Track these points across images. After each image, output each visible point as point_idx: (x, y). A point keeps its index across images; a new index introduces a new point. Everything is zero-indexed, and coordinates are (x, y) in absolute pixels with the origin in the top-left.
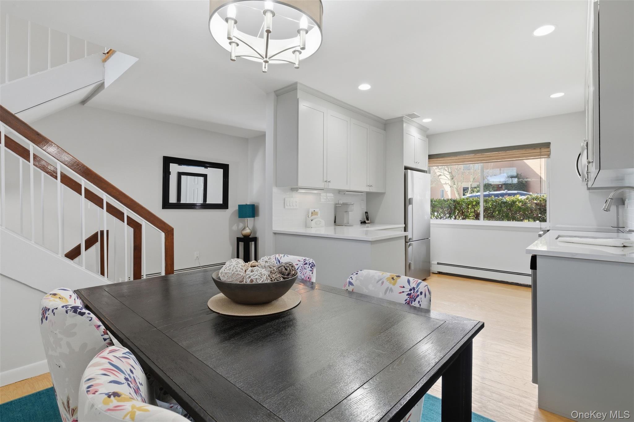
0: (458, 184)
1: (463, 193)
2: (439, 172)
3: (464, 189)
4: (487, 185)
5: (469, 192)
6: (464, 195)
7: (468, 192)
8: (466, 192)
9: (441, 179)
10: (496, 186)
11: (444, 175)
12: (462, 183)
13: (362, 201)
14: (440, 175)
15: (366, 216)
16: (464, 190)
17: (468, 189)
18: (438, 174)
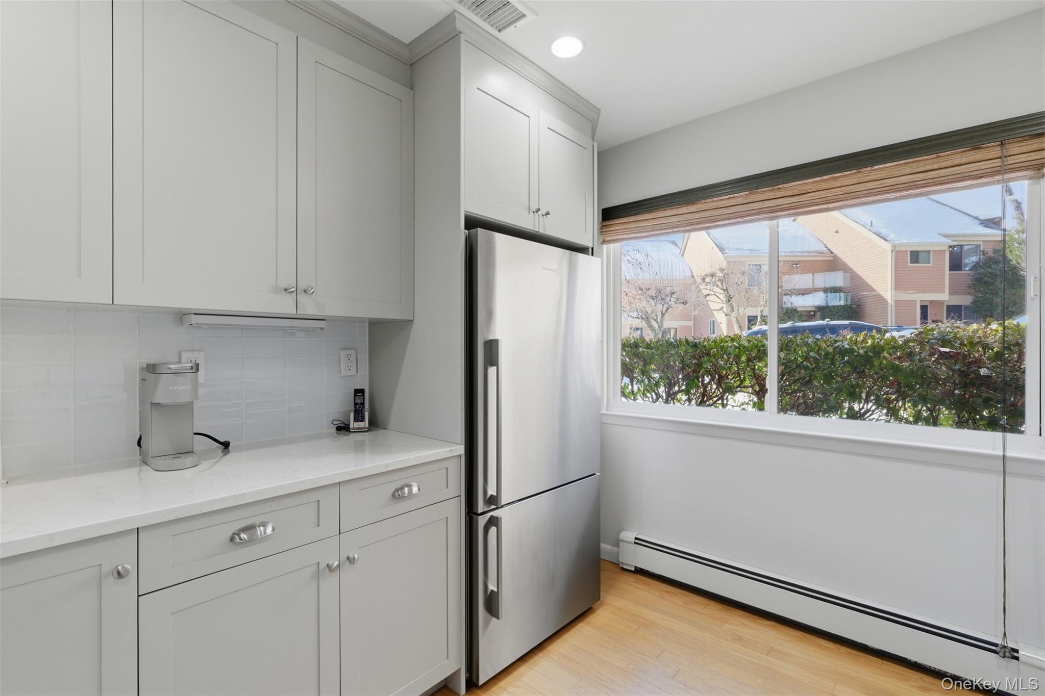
0: (738, 310)
1: (748, 325)
2: (706, 289)
3: (750, 318)
4: (789, 311)
5: (758, 324)
6: (749, 328)
7: (756, 324)
8: (753, 325)
9: (709, 302)
10: (805, 314)
11: (715, 294)
12: (745, 308)
13: (343, 353)
14: (708, 295)
15: (356, 404)
16: (749, 321)
17: (757, 319)
18: (705, 292)
